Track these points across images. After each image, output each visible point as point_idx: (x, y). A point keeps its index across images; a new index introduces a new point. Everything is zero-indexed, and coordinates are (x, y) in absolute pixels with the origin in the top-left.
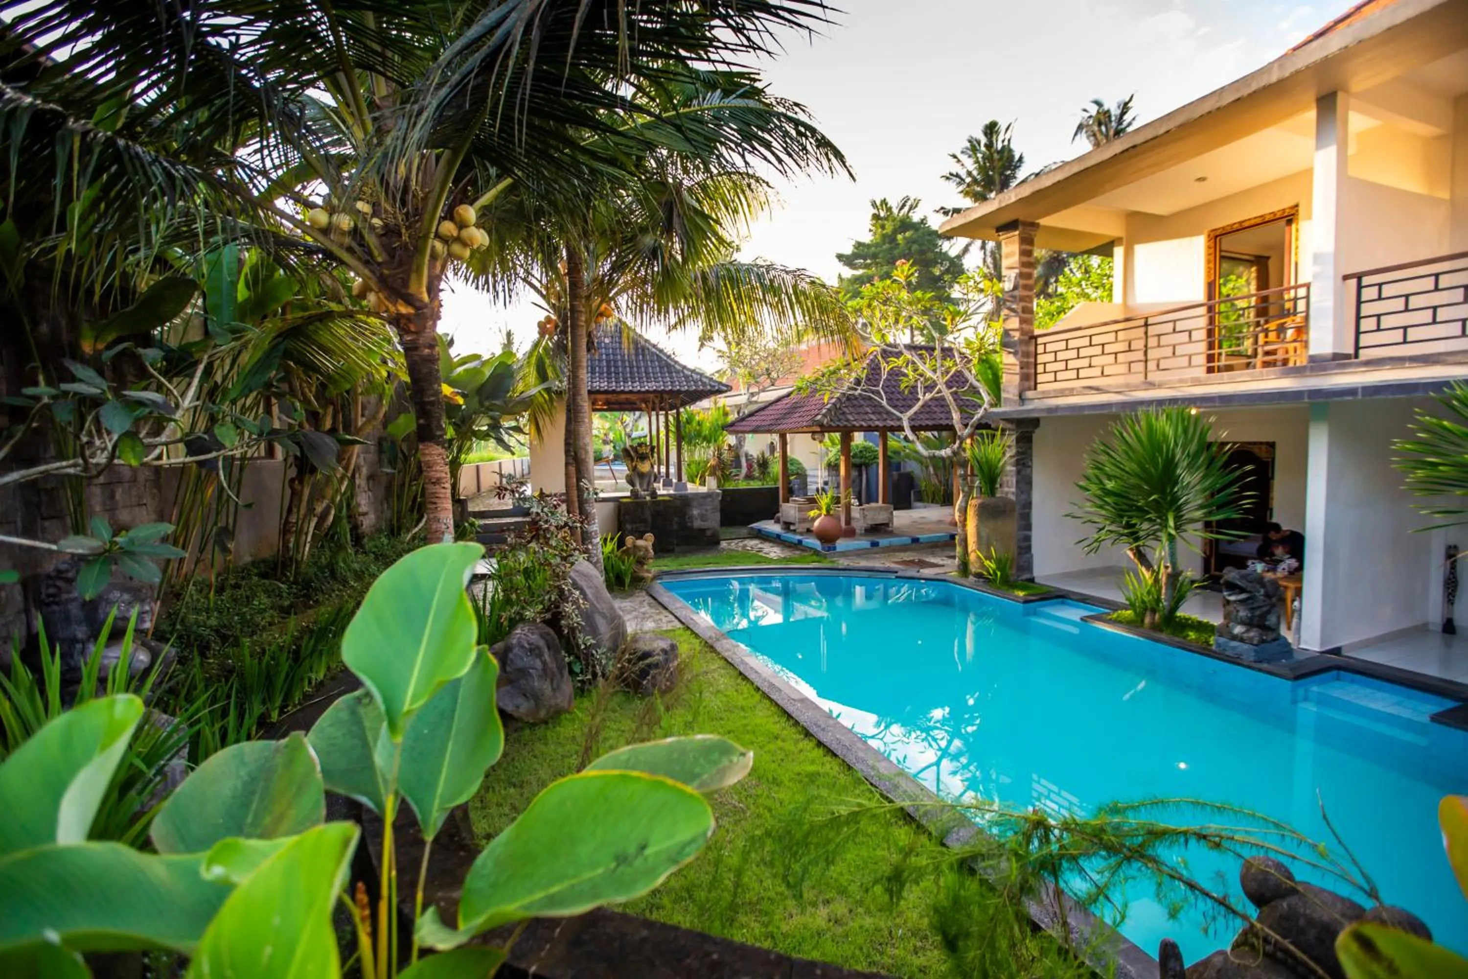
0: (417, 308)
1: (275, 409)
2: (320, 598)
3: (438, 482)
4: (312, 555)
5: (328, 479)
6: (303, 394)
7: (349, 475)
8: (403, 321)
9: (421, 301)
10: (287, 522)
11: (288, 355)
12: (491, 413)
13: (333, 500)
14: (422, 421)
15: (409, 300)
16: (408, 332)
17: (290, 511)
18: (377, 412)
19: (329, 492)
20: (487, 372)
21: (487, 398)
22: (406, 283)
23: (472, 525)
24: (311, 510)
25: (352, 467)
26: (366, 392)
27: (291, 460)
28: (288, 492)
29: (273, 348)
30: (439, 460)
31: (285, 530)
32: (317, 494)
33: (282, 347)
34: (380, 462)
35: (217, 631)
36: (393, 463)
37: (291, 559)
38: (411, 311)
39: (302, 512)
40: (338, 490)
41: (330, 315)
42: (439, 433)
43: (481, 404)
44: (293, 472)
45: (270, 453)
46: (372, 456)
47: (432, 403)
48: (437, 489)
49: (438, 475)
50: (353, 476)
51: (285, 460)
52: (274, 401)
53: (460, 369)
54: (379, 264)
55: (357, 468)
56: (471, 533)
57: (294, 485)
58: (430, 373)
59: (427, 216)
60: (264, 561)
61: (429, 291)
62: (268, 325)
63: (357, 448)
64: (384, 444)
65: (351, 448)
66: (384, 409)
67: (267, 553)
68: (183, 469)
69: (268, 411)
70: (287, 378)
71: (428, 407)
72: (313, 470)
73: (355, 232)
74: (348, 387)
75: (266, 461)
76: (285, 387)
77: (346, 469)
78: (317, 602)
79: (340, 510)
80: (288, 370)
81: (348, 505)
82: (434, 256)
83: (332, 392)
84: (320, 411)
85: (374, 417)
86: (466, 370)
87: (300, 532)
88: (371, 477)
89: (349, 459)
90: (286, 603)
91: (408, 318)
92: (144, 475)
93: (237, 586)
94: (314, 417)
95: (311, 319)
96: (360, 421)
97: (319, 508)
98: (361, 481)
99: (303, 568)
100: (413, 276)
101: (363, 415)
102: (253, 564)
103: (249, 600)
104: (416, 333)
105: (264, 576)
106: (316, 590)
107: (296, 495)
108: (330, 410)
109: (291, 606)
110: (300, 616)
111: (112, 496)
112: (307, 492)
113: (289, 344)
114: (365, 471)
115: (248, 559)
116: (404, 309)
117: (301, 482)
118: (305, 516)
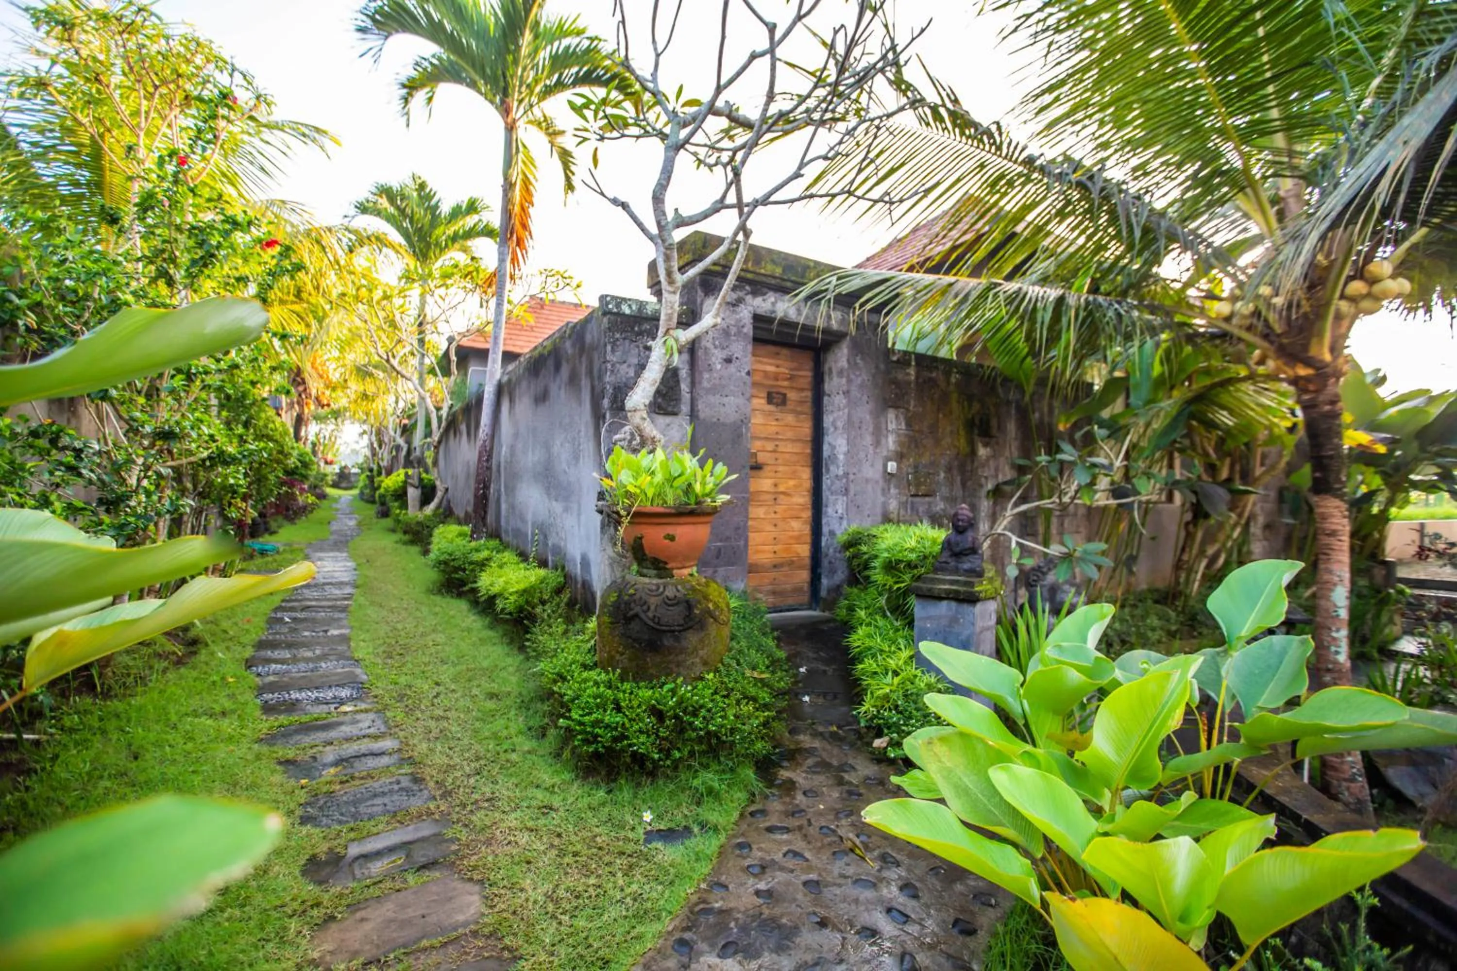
0: (1317, 369)
1: (1177, 463)
2: (1205, 631)
3: (1333, 534)
4: (1199, 592)
5: (1220, 525)
6: (1204, 449)
7: (1243, 521)
8: (1302, 382)
9: (1322, 361)
10: (1180, 560)
11: (1192, 416)
12: (1440, 460)
13: (1224, 545)
14: (1318, 475)
15: (1308, 362)
16: (1306, 391)
17: (1183, 550)
18: (1277, 462)
19: (1221, 537)
20: (1435, 411)
21: (1433, 443)
22: (1306, 347)
23: (1401, 592)
24: (1202, 552)
25: (1246, 514)
26: (1266, 443)
27: (1188, 505)
28: (1183, 534)
29: (1179, 414)
30: (1336, 512)
31: (1178, 566)
32: (1210, 537)
33: (1186, 412)
34: (1280, 511)
35: (1119, 636)
36: (1294, 513)
37: (1180, 593)
38: (1309, 371)
39: (1195, 551)
40: (1229, 537)
41: (1230, 381)
42: (1337, 486)
43: (1423, 449)
44: (1188, 516)
45: (1170, 499)
46: (1270, 506)
47: (1331, 457)
48: (1332, 540)
49: (1334, 527)
50: (1247, 524)
51: (1183, 505)
52: (1176, 455)
53: (1393, 410)
54: (1279, 336)
55: (1251, 517)
56: (1398, 602)
57: (1190, 528)
58: (1330, 429)
59: (1329, 285)
60: (1157, 590)
61: (1332, 350)
62: (1176, 393)
63: (1252, 498)
64: (1286, 493)
65: (1246, 497)
66: (1285, 459)
67: (1161, 585)
68: (1105, 508)
69: (1171, 466)
70: (1189, 435)
71: (1325, 461)
72: (1207, 516)
73: (1257, 313)
74: (1245, 440)
75: (1166, 506)
76: (1187, 442)
77: (1240, 516)
78: (1200, 634)
79: (1229, 555)
80: (1190, 429)
81: (1240, 552)
82: (1339, 317)
83: (1230, 444)
84: (1218, 463)
85: (1273, 467)
86: (1401, 412)
87: (1190, 571)
88: (1268, 527)
89: (1245, 506)
90: (1174, 628)
91: (1307, 379)
92: (1082, 511)
93: (1134, 606)
94: (1212, 469)
95: (1214, 386)
96: (1258, 471)
97: (1211, 551)
98: (1256, 529)
99: (1191, 602)
100: (1314, 341)
101: (1262, 465)
102: (1150, 591)
103: (1143, 618)
104: (1316, 391)
105: (1157, 602)
106: (1200, 623)
107: (1190, 536)
108: (1228, 461)
109: (1176, 632)
110: (1184, 642)
111: (1062, 524)
112: (1199, 535)
113: (1193, 408)
114: (1261, 520)
115: (1144, 586)
116: (1303, 371)
117: (1195, 525)
118: (1197, 556)
